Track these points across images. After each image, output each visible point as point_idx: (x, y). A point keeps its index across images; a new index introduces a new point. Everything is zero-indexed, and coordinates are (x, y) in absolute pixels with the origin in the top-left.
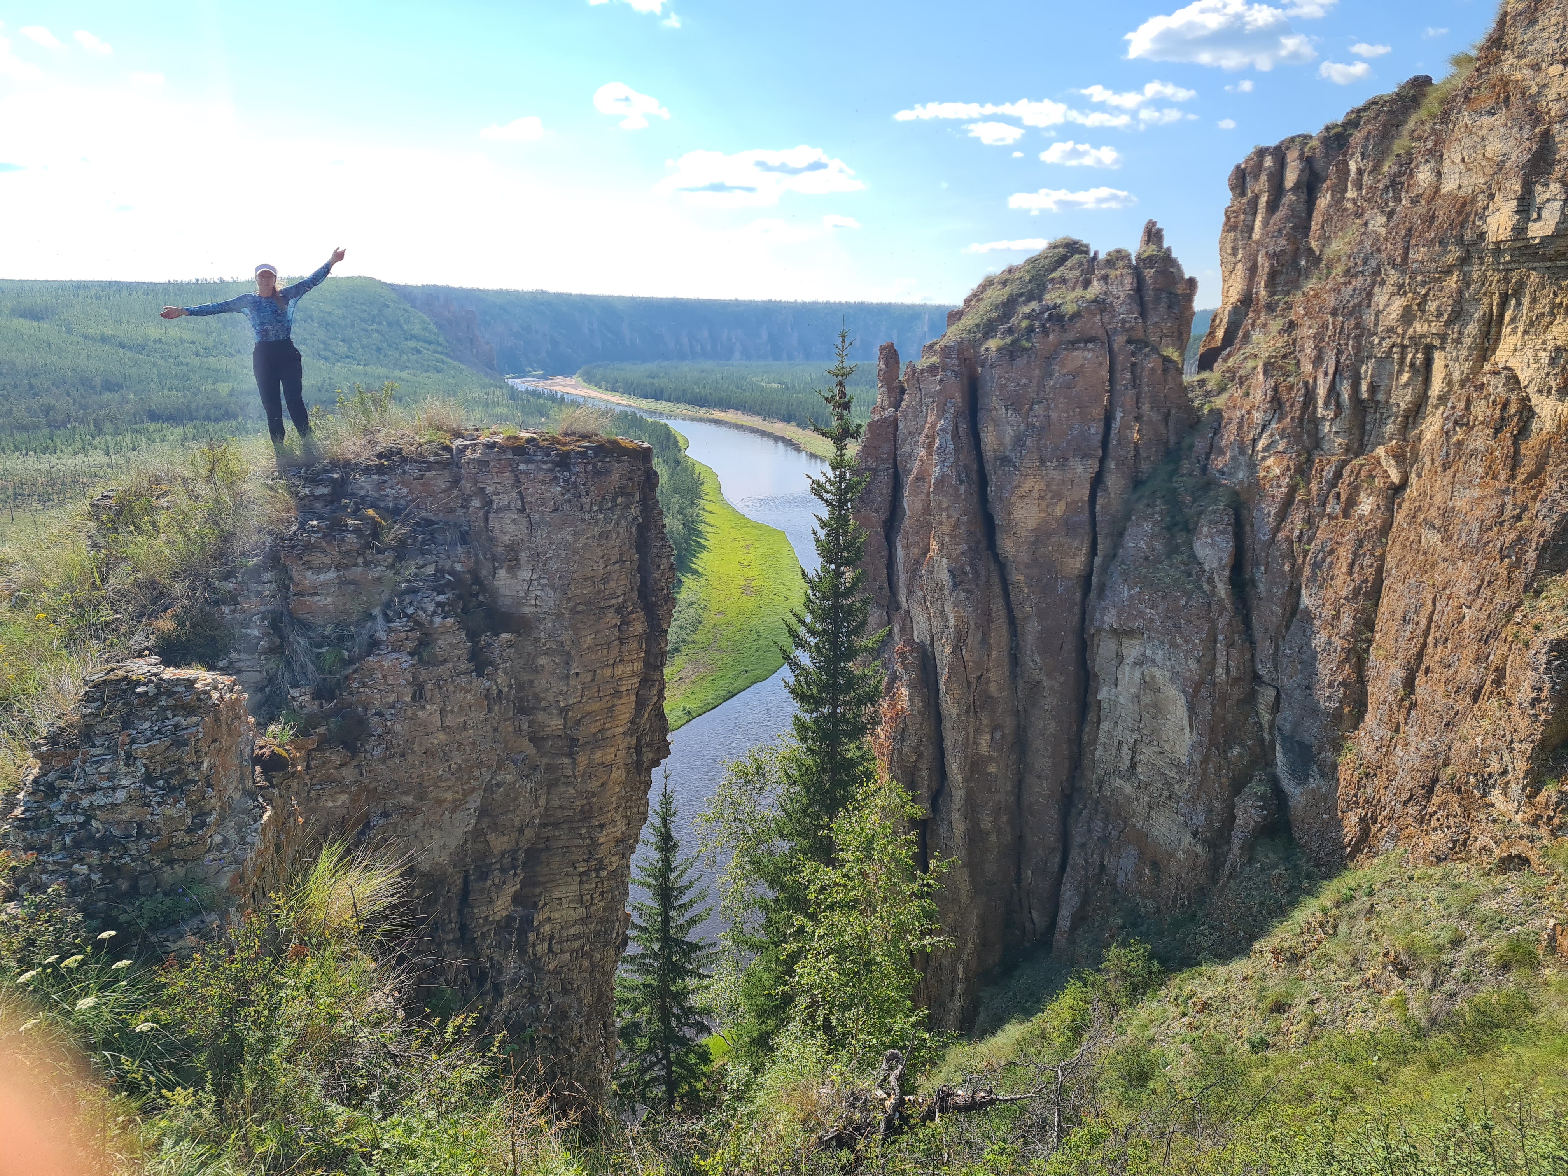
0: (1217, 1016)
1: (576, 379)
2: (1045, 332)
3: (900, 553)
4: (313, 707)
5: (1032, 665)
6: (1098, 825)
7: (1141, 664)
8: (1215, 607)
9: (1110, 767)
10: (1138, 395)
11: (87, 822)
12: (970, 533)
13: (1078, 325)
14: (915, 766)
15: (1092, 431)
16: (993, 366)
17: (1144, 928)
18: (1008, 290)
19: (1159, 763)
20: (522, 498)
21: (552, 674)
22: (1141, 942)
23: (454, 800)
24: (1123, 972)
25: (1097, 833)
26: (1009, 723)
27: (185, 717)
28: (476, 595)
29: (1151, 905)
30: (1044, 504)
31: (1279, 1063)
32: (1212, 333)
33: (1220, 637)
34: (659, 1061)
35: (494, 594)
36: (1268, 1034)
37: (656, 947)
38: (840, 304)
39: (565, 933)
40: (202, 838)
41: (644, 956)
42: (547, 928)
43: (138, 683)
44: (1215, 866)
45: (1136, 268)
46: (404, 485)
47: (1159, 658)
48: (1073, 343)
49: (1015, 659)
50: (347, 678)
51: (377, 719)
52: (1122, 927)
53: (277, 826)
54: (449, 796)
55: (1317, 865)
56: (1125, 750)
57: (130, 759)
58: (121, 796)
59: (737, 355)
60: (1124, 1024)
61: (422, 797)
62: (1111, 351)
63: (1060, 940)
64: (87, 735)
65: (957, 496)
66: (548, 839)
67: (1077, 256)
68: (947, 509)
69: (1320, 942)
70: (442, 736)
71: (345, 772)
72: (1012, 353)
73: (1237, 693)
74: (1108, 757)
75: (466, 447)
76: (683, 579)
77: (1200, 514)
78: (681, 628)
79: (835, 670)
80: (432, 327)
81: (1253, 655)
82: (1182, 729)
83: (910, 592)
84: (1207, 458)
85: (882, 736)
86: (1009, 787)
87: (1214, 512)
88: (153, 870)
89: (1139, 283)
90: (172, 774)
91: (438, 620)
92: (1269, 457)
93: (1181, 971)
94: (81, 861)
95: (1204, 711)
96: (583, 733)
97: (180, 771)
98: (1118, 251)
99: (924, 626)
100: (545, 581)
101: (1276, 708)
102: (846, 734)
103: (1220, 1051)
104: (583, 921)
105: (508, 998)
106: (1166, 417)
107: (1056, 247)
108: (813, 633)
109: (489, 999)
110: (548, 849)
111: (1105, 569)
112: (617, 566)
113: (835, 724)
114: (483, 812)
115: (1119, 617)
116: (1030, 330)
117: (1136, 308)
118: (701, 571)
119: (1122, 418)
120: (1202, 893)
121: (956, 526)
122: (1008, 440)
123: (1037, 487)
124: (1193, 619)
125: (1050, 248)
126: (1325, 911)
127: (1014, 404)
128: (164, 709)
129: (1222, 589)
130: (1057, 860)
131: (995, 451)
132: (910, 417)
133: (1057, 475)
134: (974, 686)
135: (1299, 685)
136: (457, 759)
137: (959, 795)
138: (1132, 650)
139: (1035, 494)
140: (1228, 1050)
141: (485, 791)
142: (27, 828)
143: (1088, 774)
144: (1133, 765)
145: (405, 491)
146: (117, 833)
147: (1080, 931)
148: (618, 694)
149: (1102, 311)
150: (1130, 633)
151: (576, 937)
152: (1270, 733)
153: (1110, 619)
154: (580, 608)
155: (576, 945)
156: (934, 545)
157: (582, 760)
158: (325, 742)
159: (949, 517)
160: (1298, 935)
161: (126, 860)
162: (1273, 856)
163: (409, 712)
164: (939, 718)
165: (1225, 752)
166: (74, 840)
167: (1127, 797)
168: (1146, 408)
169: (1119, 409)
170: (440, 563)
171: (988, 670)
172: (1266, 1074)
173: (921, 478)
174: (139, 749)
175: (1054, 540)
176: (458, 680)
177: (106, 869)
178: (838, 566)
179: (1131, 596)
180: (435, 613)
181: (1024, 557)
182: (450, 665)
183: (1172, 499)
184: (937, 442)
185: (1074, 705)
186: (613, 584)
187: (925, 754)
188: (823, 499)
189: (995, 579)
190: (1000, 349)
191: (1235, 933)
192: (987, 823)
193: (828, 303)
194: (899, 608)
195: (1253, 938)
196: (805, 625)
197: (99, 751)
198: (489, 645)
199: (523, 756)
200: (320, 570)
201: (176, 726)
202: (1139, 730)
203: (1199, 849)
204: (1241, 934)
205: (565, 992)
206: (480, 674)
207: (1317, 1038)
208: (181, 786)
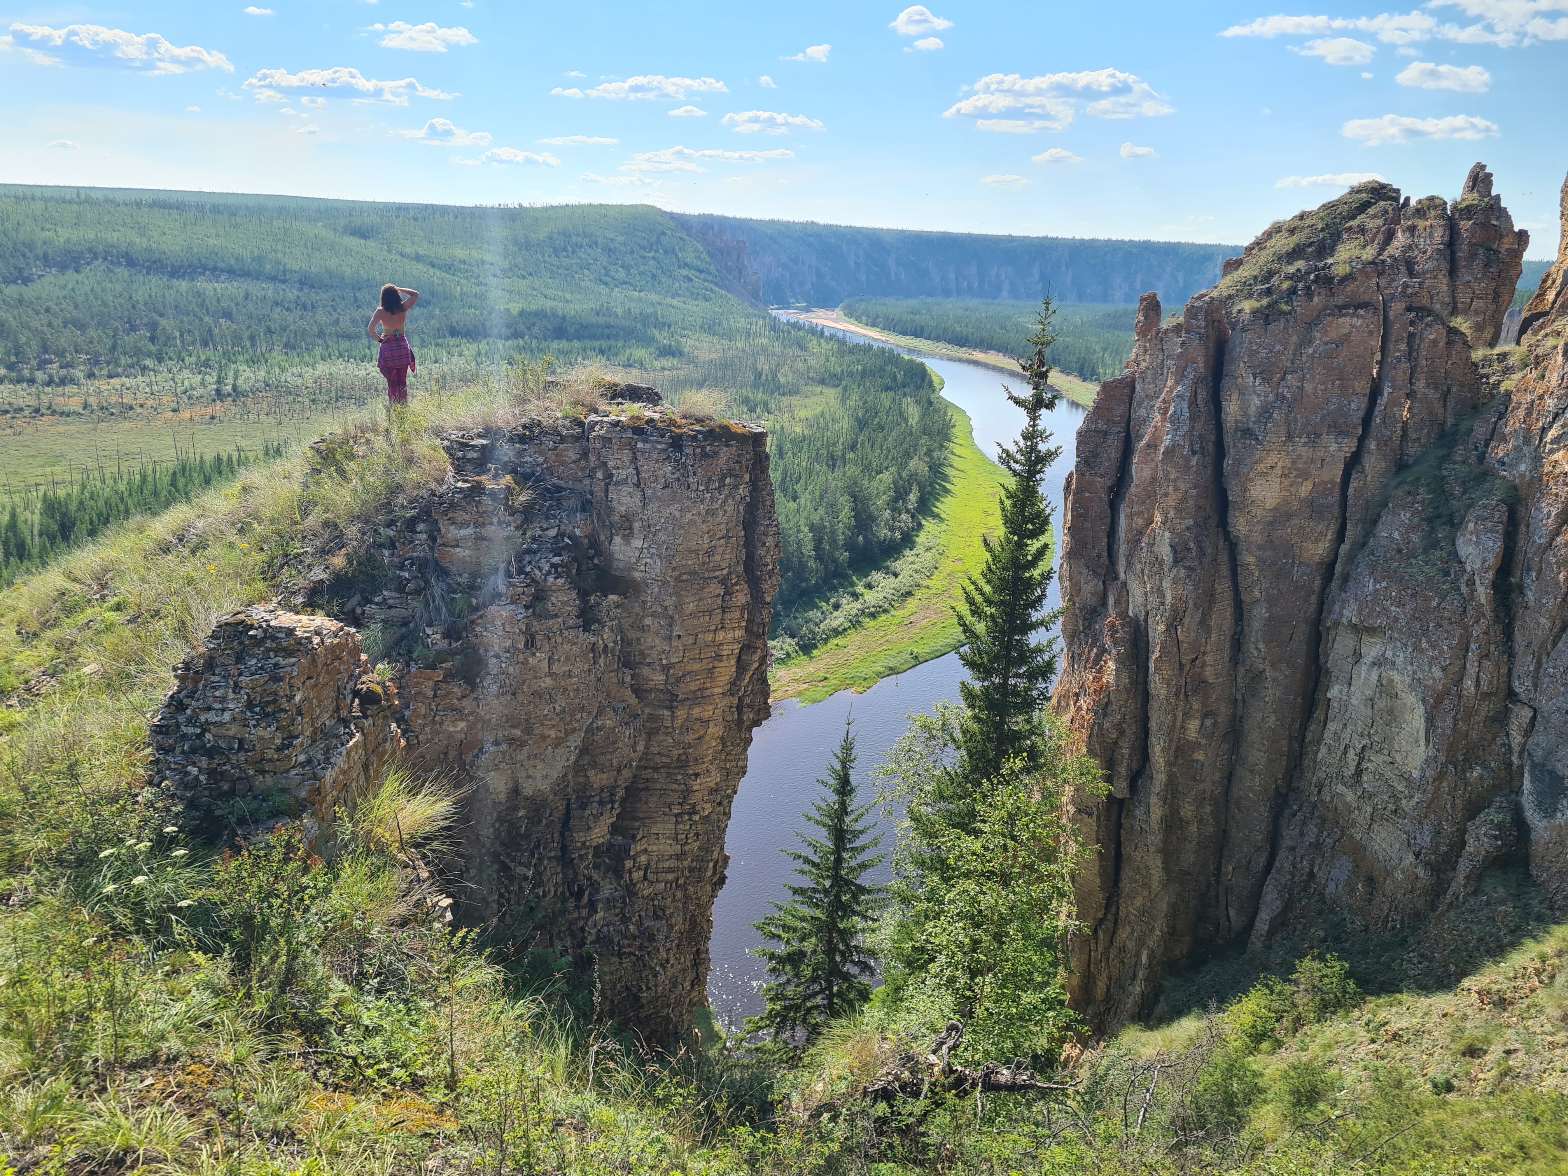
0: (1405, 1049)
1: (838, 312)
2: (1309, 294)
3: (1123, 521)
4: (443, 644)
5: (1255, 653)
6: (1312, 830)
7: (1380, 666)
8: (1471, 612)
9: (1333, 770)
10: (1413, 370)
11: (202, 734)
12: (1199, 507)
13: (1348, 289)
14: (1116, 743)
15: (1353, 406)
16: (1243, 330)
17: (1347, 945)
18: (1295, 239)
19: (1388, 774)
20: (638, 474)
21: (657, 634)
22: (1339, 959)
23: (557, 738)
24: (1314, 986)
25: (1310, 838)
26: (1224, 711)
27: (284, 657)
28: (591, 558)
29: (1359, 922)
30: (1286, 483)
31: (1457, 1108)
32: (1541, 295)
33: (1473, 646)
34: (822, 991)
35: (610, 558)
36: (1455, 1076)
37: (828, 883)
38: (1123, 241)
39: (661, 865)
40: (289, 757)
41: (815, 890)
42: (643, 859)
43: (251, 627)
44: (1437, 890)
45: (1450, 219)
46: (541, 453)
47: (1400, 661)
48: (1340, 308)
49: (1237, 644)
50: (473, 622)
51: (494, 660)
52: (1323, 941)
53: (366, 750)
54: (553, 733)
55: (1551, 908)
56: (1351, 755)
57: (237, 688)
58: (227, 716)
59: (1005, 293)
60: (1307, 1040)
61: (528, 731)
62: (1386, 318)
63: (1256, 943)
64: (210, 664)
65: (1187, 467)
66: (648, 780)
67: (1382, 203)
68: (1175, 480)
69: (1533, 990)
70: (549, 681)
71: (465, 702)
72: (1267, 316)
73: (1486, 709)
74: (1332, 761)
75: (596, 423)
76: (923, 522)
77: (1470, 506)
78: (916, 572)
79: (1010, 641)
80: (704, 255)
81: (1510, 670)
82: (1417, 741)
83: (1129, 564)
84: (1487, 445)
85: (1085, 708)
86: (1217, 776)
87: (1485, 507)
88: (248, 777)
89: (1451, 236)
90: (268, 703)
91: (551, 579)
92: (1558, 450)
93: (1378, 995)
94: (194, 764)
95: (1446, 723)
96: (682, 690)
97: (275, 701)
98: (1432, 199)
99: (1140, 600)
100: (653, 551)
101: (1529, 730)
102: (1016, 706)
103: (1399, 1084)
104: (679, 857)
105: (600, 915)
106: (1445, 396)
107: (1359, 191)
108: (989, 602)
109: (584, 912)
110: (647, 789)
111: (1351, 559)
112: (723, 541)
113: (1005, 695)
114: (584, 751)
115: (1360, 613)
116: (1293, 291)
117: (1445, 266)
118: (943, 515)
119: (1390, 394)
120: (1418, 917)
121: (1184, 499)
122: (1252, 411)
123: (1280, 464)
124: (1445, 623)
125: (1350, 193)
126: (1543, 958)
127: (1264, 372)
128: (268, 650)
129: (1483, 593)
130: (1262, 860)
131: (1237, 422)
132: (1149, 379)
133: (1305, 452)
134: (1187, 668)
135: (1559, 709)
136: (561, 702)
137: (1160, 778)
138: (1372, 649)
139: (1278, 471)
140: (1407, 1085)
141: (587, 732)
142: (160, 733)
143: (1308, 775)
144: (1359, 773)
145: (541, 459)
146: (223, 745)
147: (1278, 937)
148: (718, 657)
149: (1379, 275)
150: (1372, 631)
151: (671, 870)
152: (1520, 757)
153: (1350, 613)
154: (684, 577)
155: (671, 877)
156: (1158, 518)
157: (681, 714)
158: (449, 676)
159: (1176, 489)
160: (1510, 979)
161: (228, 767)
162: (1501, 890)
163: (521, 657)
164: (1145, 696)
165: (1464, 771)
166: (190, 747)
167: (1347, 805)
168: (1420, 385)
169: (1388, 384)
170: (563, 527)
171: (1204, 653)
172: (1440, 1116)
173: (1152, 446)
174: (244, 680)
175: (1295, 521)
176: (566, 633)
177: (212, 773)
178: (1021, 538)
179: (1376, 590)
180: (549, 572)
181: (1257, 537)
182: (560, 620)
183: (1439, 487)
184: (1172, 409)
185: (1299, 700)
186: (717, 557)
187: (1128, 731)
188: (1010, 468)
189: (1224, 558)
190: (1254, 312)
191: (1446, 967)
192: (1187, 811)
193: (1109, 240)
194: (1116, 578)
195: (1464, 974)
196: (982, 593)
197: (217, 678)
198: (598, 604)
199: (624, 705)
200: (463, 525)
201: (276, 665)
202: (1369, 735)
203: (1421, 872)
204: (1452, 968)
205: (656, 917)
206: (587, 629)
207: (1504, 1091)
208: (274, 712)
